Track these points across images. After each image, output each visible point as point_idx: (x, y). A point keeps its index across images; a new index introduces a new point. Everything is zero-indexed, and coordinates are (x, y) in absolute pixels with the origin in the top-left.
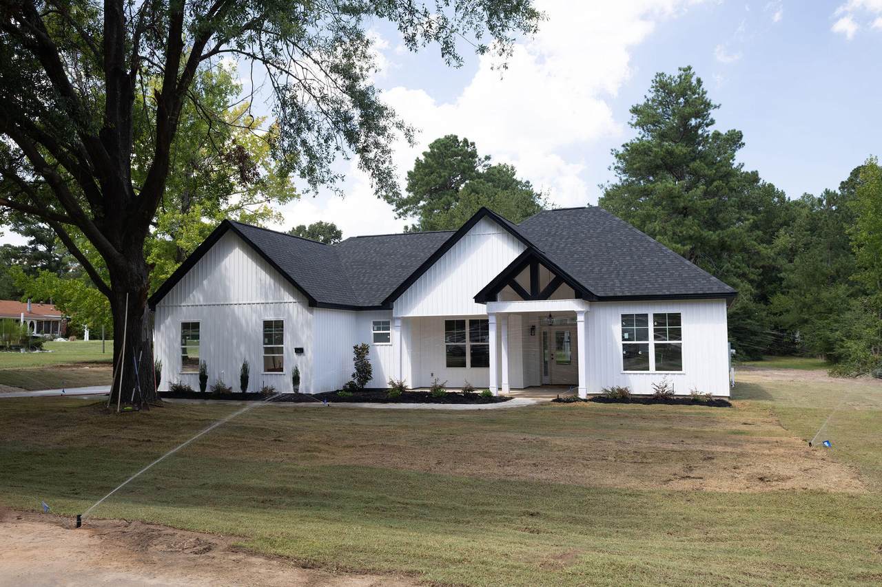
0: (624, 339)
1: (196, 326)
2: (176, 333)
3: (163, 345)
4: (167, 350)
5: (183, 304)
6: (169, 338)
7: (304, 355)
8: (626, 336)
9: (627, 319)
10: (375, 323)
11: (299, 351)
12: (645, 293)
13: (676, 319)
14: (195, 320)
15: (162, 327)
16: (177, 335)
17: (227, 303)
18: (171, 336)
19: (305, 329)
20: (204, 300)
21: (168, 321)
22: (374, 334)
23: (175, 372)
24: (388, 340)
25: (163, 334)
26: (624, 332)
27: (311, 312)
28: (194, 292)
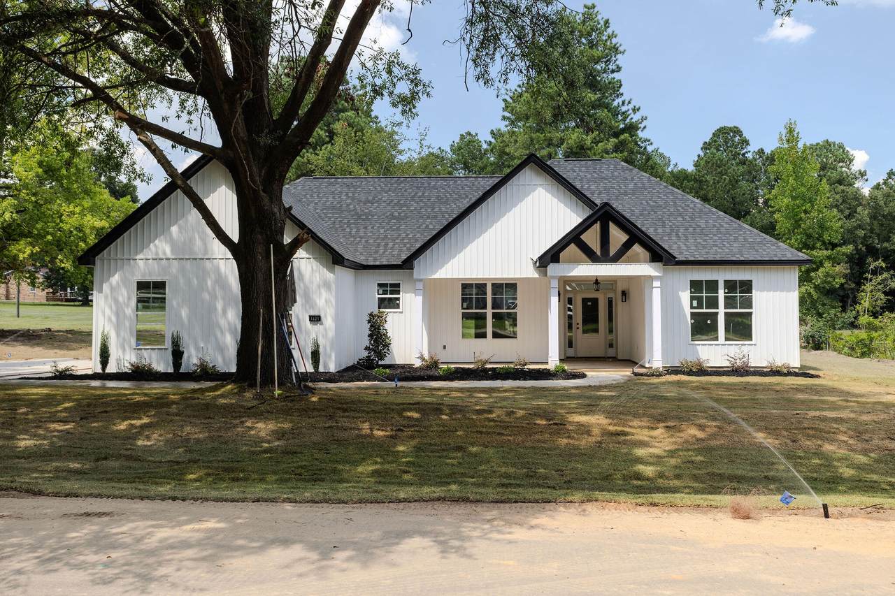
0: (692, 307)
1: (160, 286)
2: (128, 297)
3: (108, 311)
4: (114, 319)
5: (138, 257)
6: (116, 301)
7: (322, 324)
8: (695, 304)
9: (696, 286)
10: (380, 285)
11: (315, 319)
12: (718, 258)
13: (747, 286)
14: (159, 279)
15: (105, 287)
16: (129, 298)
17: (207, 257)
18: (121, 299)
19: (323, 291)
20: (172, 251)
21: (116, 279)
22: (379, 298)
23: (127, 348)
24: (398, 306)
25: (106, 297)
26: (692, 298)
27: (332, 271)
28: (157, 242)
